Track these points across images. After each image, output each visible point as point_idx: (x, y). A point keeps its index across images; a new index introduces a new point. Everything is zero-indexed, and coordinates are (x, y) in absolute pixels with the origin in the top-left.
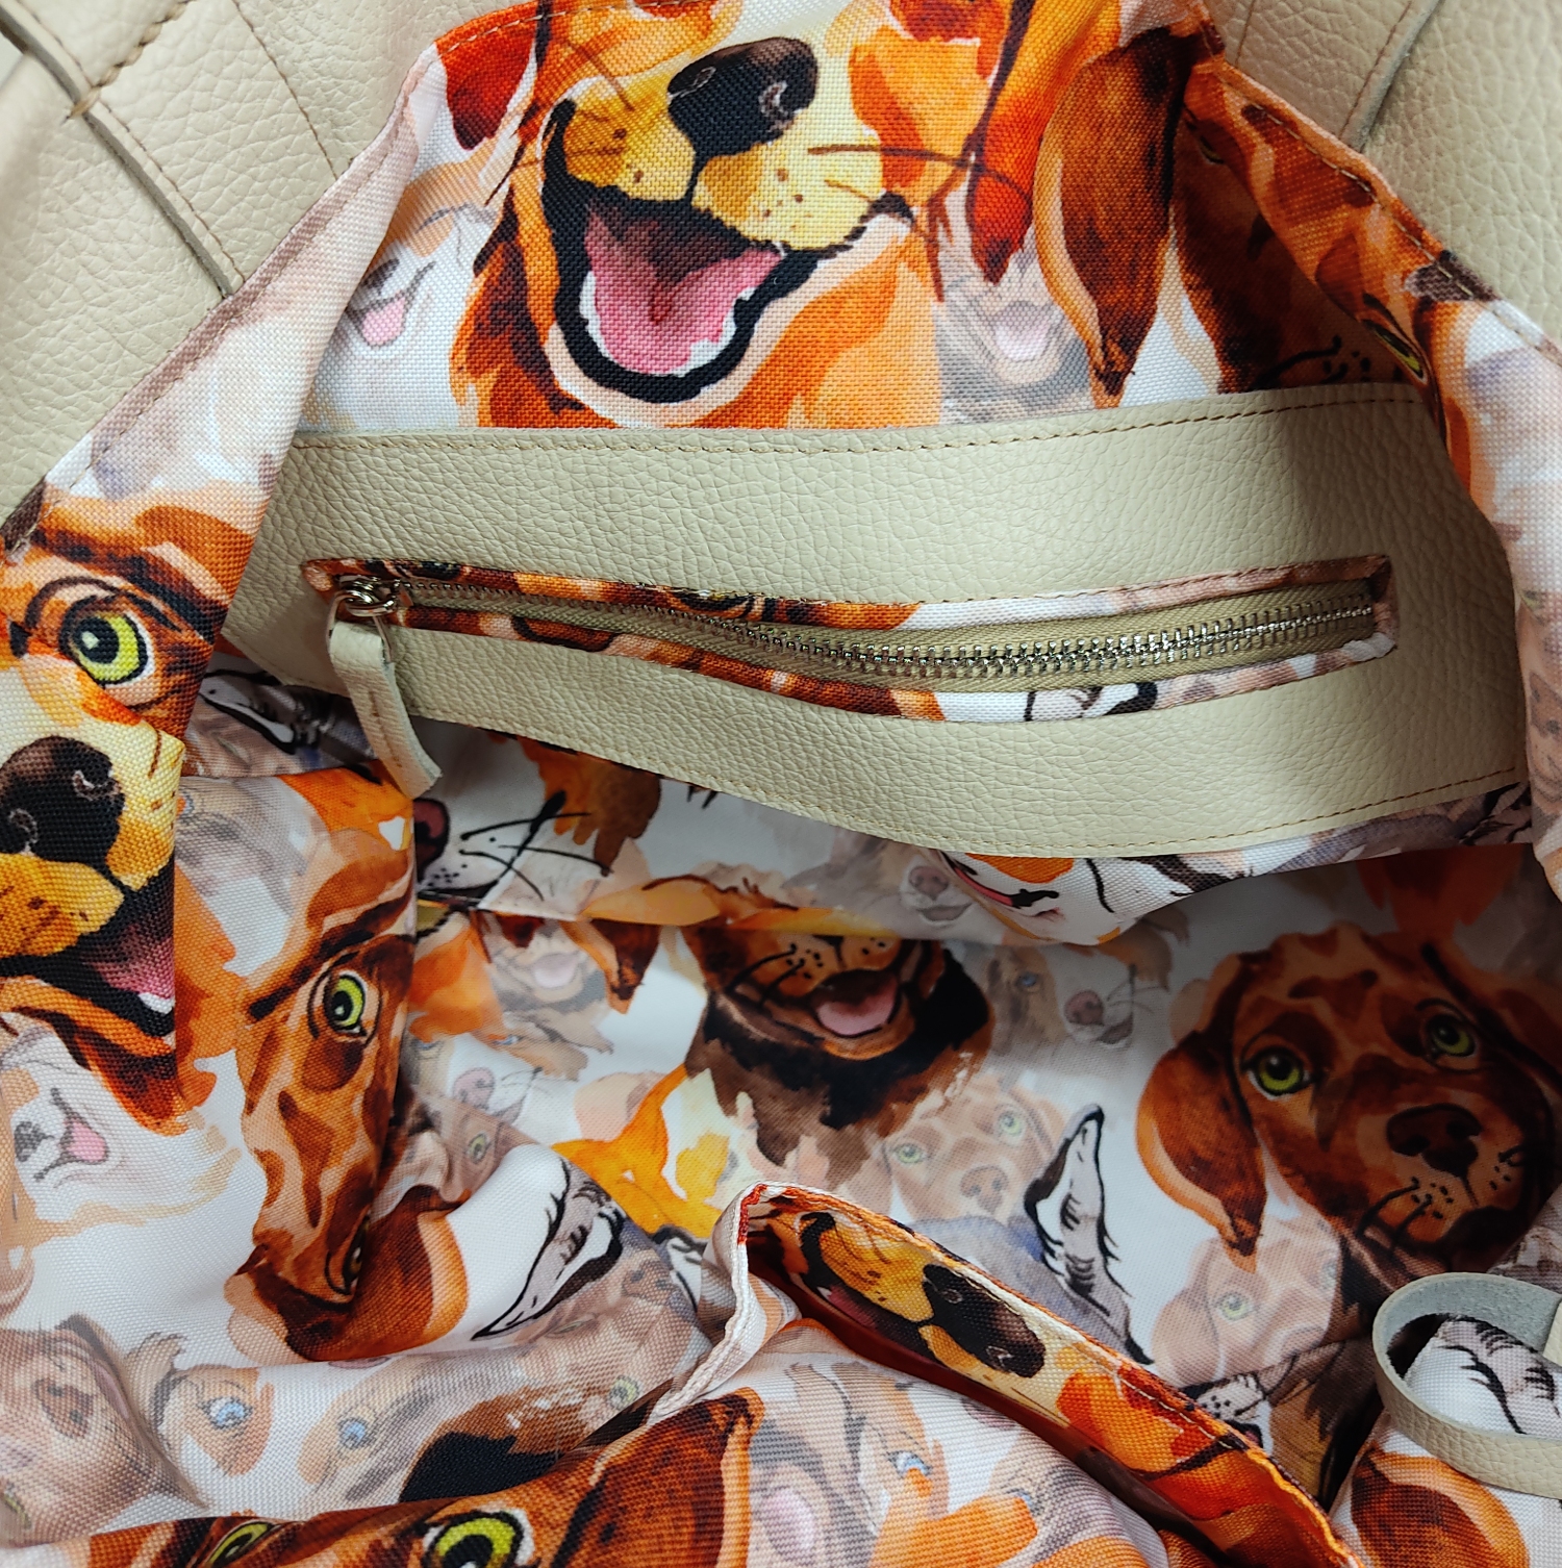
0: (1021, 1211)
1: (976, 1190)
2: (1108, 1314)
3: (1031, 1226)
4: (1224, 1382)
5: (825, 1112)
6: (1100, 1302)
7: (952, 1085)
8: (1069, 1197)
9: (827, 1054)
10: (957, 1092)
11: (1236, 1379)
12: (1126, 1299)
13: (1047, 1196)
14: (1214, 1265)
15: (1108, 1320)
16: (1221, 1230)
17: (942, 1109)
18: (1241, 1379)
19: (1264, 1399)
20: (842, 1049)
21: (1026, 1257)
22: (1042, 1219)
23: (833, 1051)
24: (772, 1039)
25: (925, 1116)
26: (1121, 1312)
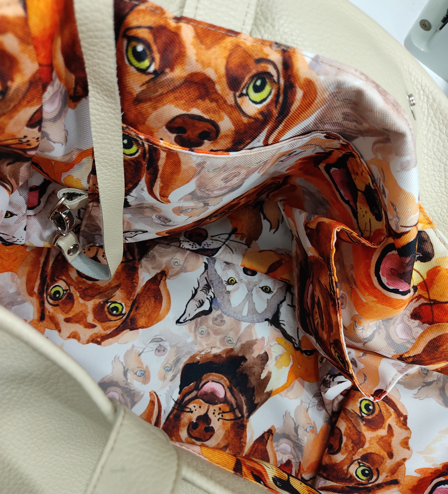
0: (214, 310)
1: (222, 321)
2: (206, 278)
3: (213, 306)
4: (188, 249)
5: (244, 363)
6: (206, 281)
7: (207, 352)
8: (198, 308)
9: (230, 382)
10: (208, 349)
11: (184, 248)
12: (199, 278)
13: (204, 311)
14: (173, 273)
15: (207, 276)
16: (165, 280)
17: (214, 347)
18: (183, 248)
19: (181, 241)
20: (225, 381)
21: (219, 300)
22: (209, 306)
23: (228, 382)
24: (240, 395)
25: (219, 348)
26: (202, 276)
